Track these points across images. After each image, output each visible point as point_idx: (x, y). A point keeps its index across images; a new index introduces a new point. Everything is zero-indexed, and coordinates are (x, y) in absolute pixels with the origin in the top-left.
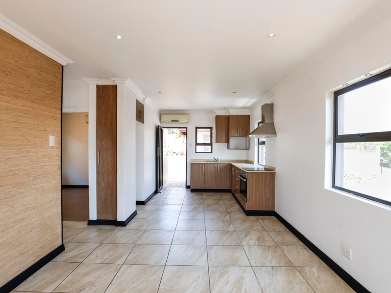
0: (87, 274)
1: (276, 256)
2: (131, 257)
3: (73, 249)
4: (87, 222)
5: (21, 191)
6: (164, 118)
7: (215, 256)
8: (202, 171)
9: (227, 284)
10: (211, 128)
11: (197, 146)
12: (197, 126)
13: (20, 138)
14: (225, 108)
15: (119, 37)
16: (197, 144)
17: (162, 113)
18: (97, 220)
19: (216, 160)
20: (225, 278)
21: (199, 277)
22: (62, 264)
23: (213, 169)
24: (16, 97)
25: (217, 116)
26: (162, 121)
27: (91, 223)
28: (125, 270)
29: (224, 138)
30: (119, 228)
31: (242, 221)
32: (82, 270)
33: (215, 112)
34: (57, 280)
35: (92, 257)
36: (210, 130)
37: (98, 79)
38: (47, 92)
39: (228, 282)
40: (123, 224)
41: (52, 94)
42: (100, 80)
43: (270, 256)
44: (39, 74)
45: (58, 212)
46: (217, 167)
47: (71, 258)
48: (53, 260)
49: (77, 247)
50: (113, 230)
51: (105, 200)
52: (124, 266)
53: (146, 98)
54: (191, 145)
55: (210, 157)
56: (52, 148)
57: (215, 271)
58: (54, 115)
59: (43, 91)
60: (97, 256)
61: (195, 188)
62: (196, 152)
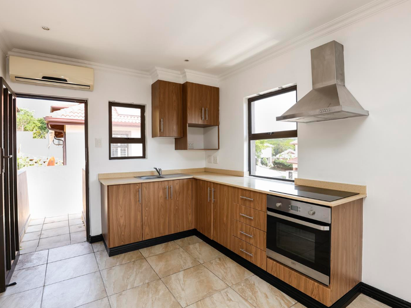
8: (137, 202)
10: (142, 108)
11: (112, 144)
16: (112, 140)
23: (161, 193)
25: (160, 81)
46: (169, 188)
54: (98, 143)
61: (122, 244)
62: (111, 158)
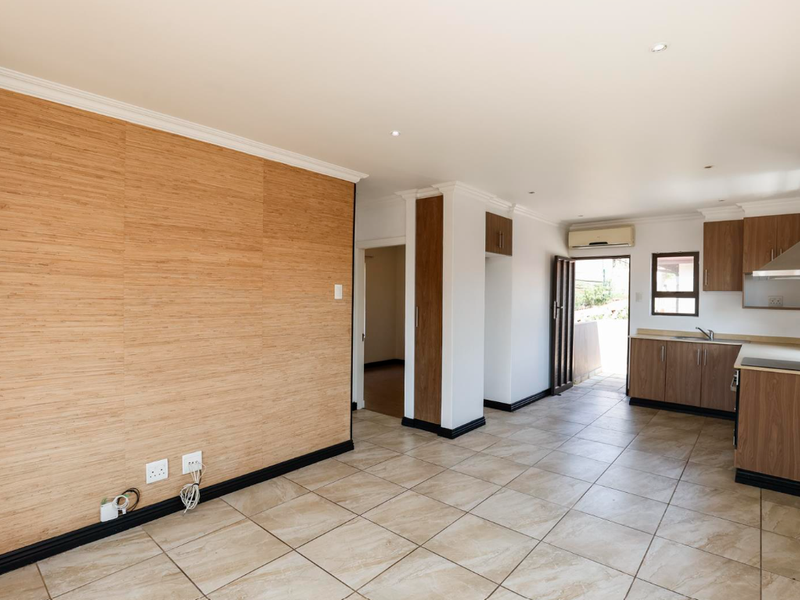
0: (358, 486)
1: (728, 586)
2: (426, 484)
3: (363, 451)
4: (400, 420)
5: (296, 355)
6: (576, 238)
7: (571, 530)
8: (659, 359)
9: (548, 580)
10: (696, 255)
11: (656, 299)
12: (655, 252)
13: (295, 289)
14: (722, 203)
15: (395, 133)
16: (656, 294)
17: (571, 228)
18: (415, 419)
19: (705, 336)
20: (554, 571)
21: (507, 549)
22: (341, 465)
23: (691, 355)
24: (292, 239)
25: (706, 224)
26: (571, 244)
27: (406, 422)
28: (407, 497)
29: (728, 278)
30: (442, 439)
31: (708, 490)
32: (356, 479)
33: (701, 213)
34: (325, 480)
35: (379, 467)
36: (692, 258)
37: (415, 190)
38: (333, 225)
39: (554, 578)
40: (450, 434)
41: (338, 227)
42: (420, 191)
43: (711, 579)
44: (319, 203)
45: (345, 393)
46: (702, 352)
47: (355, 461)
48: (335, 458)
49: (370, 450)
50: (429, 440)
51: (425, 388)
52: (410, 492)
53: (514, 205)
54: (638, 297)
55: (690, 327)
56: (338, 301)
57: (548, 553)
58: (342, 255)
59: (326, 226)
60: (385, 469)
61: (642, 397)
62: (654, 313)
